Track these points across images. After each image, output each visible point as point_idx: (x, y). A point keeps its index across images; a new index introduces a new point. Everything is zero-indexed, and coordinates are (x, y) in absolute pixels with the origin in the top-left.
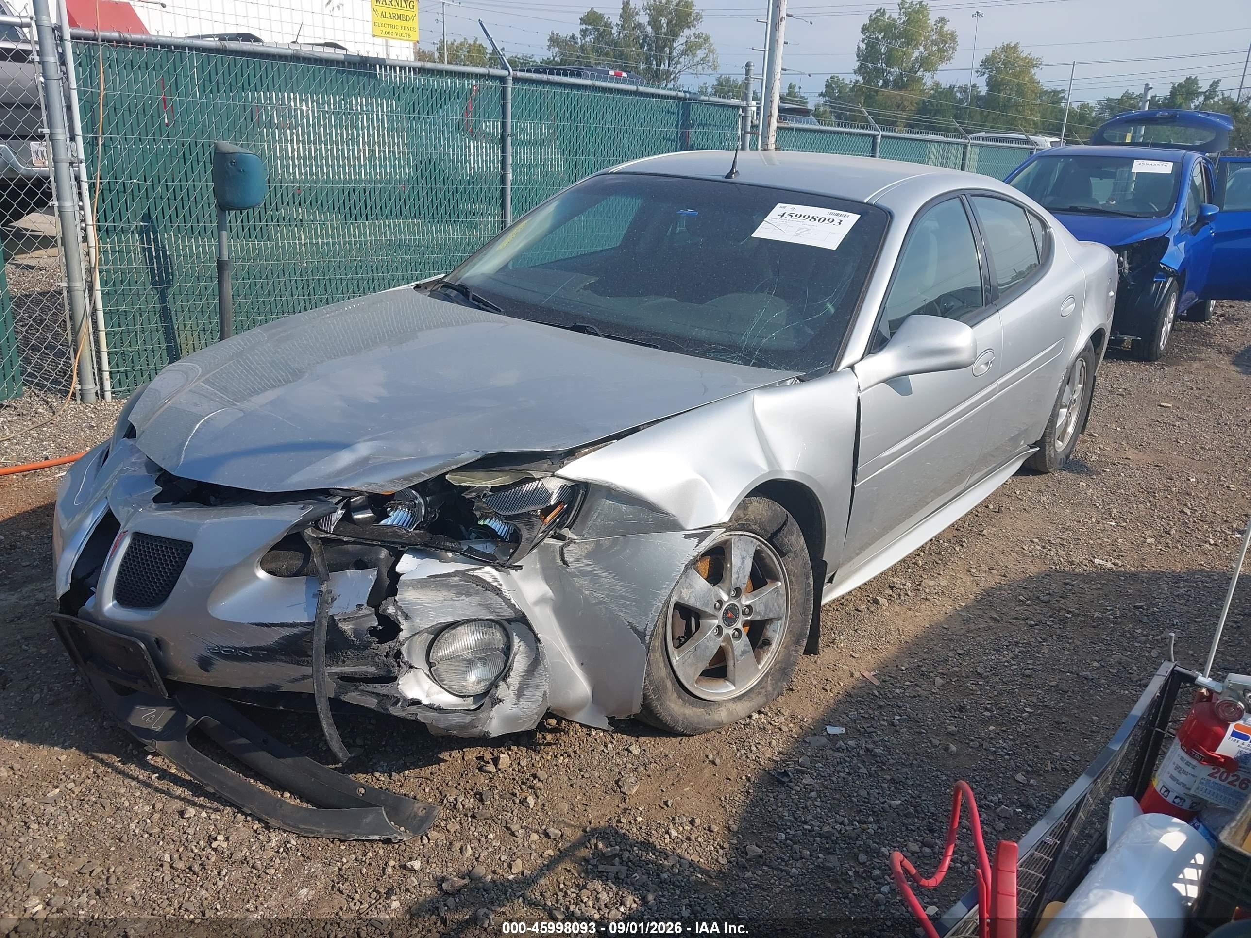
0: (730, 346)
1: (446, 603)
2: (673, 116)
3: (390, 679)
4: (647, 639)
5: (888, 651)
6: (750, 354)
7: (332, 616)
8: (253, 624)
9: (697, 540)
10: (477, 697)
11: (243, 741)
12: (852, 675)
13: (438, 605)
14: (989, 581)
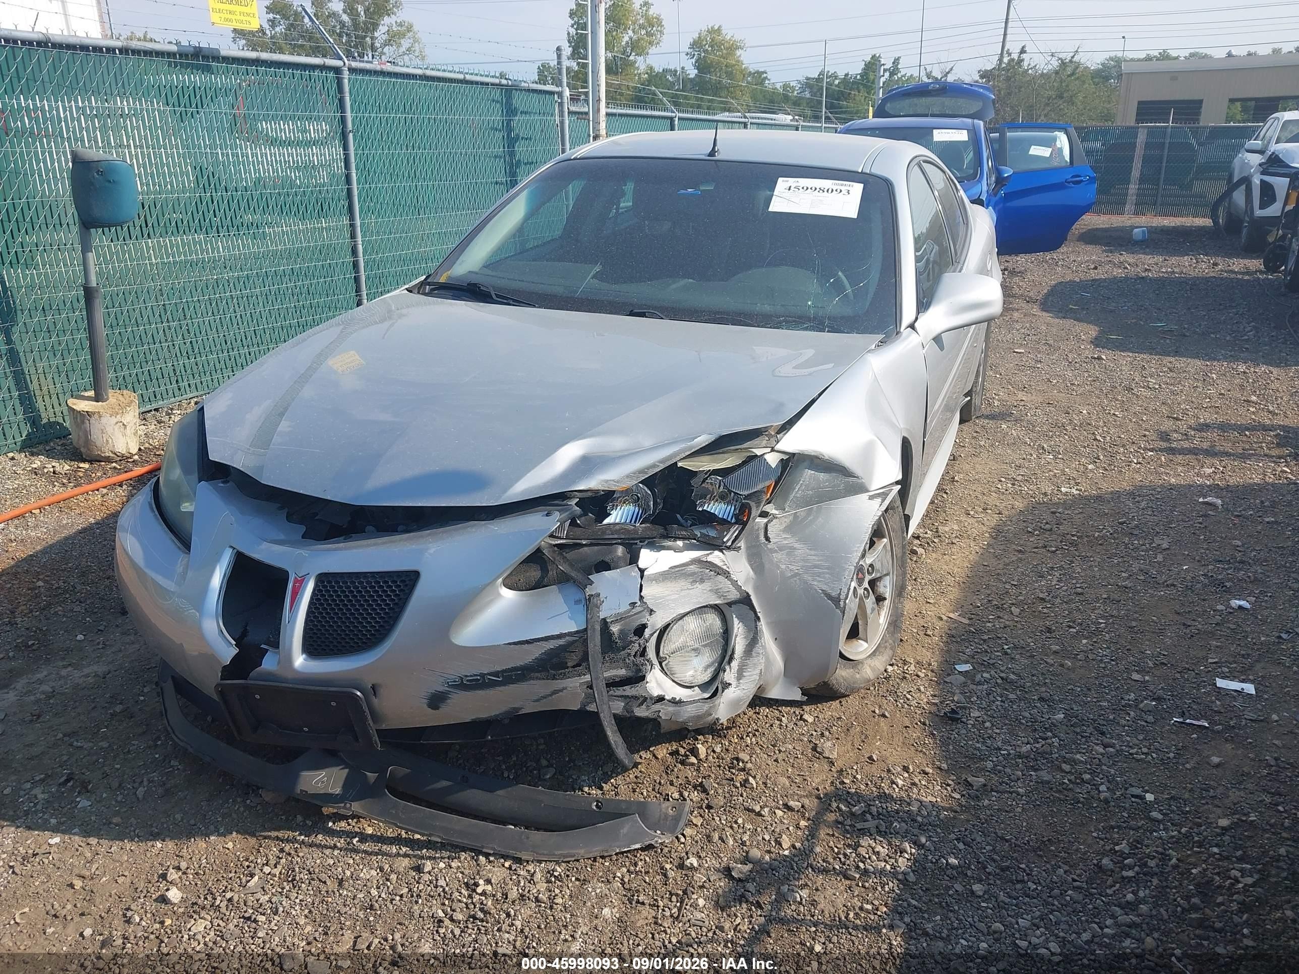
0: (800, 317)
1: (683, 593)
2: (498, 105)
3: (639, 678)
4: (842, 603)
5: (954, 593)
7: (604, 620)
8: (510, 644)
9: (880, 500)
10: (704, 687)
11: (445, 783)
12: (941, 619)
13: (677, 596)
14: (992, 520)
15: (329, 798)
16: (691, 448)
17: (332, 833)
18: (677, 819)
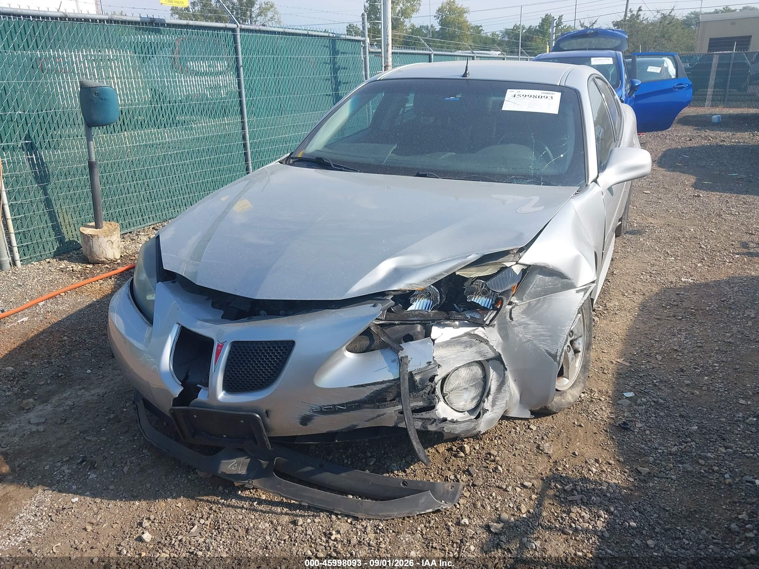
0: (524, 176)
1: (459, 354)
2: (328, 49)
3: (431, 407)
4: (558, 358)
5: (619, 346)
6: (539, 179)
7: (411, 372)
8: (351, 387)
9: (583, 293)
10: (471, 412)
11: (309, 468)
12: (612, 363)
13: (455, 356)
15: (238, 477)
16: (464, 263)
17: (241, 498)
18: (454, 494)
